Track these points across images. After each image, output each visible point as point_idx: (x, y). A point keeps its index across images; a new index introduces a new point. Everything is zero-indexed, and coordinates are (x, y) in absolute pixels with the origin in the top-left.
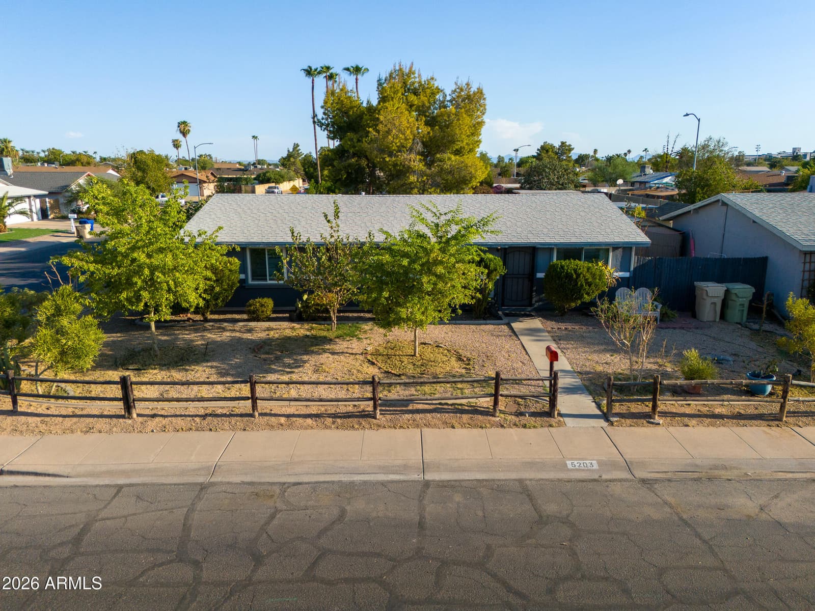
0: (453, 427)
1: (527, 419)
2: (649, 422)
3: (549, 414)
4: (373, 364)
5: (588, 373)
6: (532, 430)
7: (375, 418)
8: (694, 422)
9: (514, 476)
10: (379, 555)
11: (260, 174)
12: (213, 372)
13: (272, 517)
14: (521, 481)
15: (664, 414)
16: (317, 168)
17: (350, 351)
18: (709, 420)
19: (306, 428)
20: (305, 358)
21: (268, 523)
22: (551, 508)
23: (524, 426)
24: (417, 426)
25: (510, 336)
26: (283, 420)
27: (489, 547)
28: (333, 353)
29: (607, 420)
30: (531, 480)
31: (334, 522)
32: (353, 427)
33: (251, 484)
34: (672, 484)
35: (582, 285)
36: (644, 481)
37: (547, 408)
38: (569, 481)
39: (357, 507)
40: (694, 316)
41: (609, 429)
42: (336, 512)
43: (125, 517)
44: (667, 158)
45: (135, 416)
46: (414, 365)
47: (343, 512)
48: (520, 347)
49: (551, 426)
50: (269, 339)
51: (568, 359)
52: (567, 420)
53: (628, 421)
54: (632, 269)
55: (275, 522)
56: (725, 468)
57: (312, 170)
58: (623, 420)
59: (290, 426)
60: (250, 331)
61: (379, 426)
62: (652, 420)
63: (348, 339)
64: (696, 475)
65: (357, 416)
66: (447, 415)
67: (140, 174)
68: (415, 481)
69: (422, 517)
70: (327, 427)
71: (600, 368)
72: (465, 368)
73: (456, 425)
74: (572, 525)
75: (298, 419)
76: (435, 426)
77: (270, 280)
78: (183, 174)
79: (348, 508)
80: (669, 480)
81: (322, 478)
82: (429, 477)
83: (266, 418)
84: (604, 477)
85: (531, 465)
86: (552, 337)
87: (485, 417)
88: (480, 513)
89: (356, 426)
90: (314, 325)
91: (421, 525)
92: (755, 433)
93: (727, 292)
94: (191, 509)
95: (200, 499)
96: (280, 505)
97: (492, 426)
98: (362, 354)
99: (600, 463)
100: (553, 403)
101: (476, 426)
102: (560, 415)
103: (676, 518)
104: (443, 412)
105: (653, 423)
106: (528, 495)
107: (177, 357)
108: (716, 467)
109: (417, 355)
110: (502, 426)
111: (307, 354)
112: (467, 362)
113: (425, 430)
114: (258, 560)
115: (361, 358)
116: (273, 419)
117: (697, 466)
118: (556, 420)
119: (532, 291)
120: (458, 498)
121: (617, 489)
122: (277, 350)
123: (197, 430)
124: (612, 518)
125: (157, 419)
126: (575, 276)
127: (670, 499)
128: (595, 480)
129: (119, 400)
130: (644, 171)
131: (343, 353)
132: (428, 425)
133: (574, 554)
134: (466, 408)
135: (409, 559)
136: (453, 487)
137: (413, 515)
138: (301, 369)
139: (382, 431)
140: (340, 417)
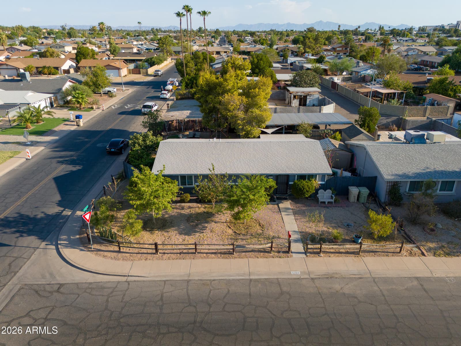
0: (258, 258)
1: (281, 254)
2: (319, 256)
3: (288, 252)
4: (230, 228)
5: (303, 232)
6: (282, 259)
7: (233, 254)
8: (332, 255)
9: (276, 277)
10: (240, 304)
11: (149, 59)
12: (177, 233)
13: (210, 292)
14: (277, 279)
15: (325, 252)
16: (183, 66)
17: (221, 221)
18: (338, 254)
19: (212, 258)
20: (206, 225)
21: (209, 294)
22: (285, 289)
23: (280, 257)
24: (247, 257)
25: (278, 212)
26: (205, 255)
27: (268, 302)
28: (215, 222)
29: (306, 255)
30: (280, 278)
31: (227, 294)
32: (227, 258)
33: (201, 280)
34: (320, 280)
35: (305, 192)
36: (312, 279)
37: (287, 250)
38: (291, 279)
39: (233, 289)
40: (348, 199)
41: (306, 258)
42: (227, 290)
43: (171, 292)
44: (374, 50)
45: (159, 253)
46: (244, 228)
47: (229, 291)
48: (281, 218)
49: (288, 257)
50: (191, 214)
51: (297, 225)
52: (294, 254)
53: (312, 255)
54: (325, 181)
55: (211, 294)
56: (336, 273)
57: (180, 67)
58: (311, 255)
59: (208, 257)
60: (183, 208)
61: (235, 257)
62: (319, 255)
63: (219, 214)
64: (328, 276)
65: (228, 254)
66: (256, 253)
67: (95, 79)
68: (247, 279)
69: (250, 292)
70: (219, 258)
71: (307, 230)
72: (262, 230)
73: (259, 257)
74: (290, 295)
75: (209, 254)
76: (252, 257)
77: (188, 185)
78: (109, 65)
79: (230, 289)
80: (319, 278)
81: (221, 278)
82: (251, 277)
83: (200, 254)
84: (302, 277)
85: (280, 273)
86: (293, 212)
87: (268, 254)
88: (266, 291)
89: (228, 258)
90: (206, 205)
91: (250, 295)
92: (350, 260)
93: (359, 193)
94: (187, 290)
95: (189, 286)
96: (211, 288)
97: (270, 257)
98: (226, 222)
99: (301, 272)
100: (289, 247)
101: (265, 257)
102: (292, 252)
103: (317, 292)
104: (255, 252)
105: (320, 256)
106: (279, 284)
107: (162, 224)
108: (334, 273)
109: (245, 223)
110: (273, 257)
111: (207, 223)
112: (262, 227)
113: (249, 259)
114: (210, 305)
115: (225, 224)
116: (202, 255)
117: (328, 273)
118: (290, 255)
119: (287, 189)
120: (260, 285)
121: (304, 282)
122: (195, 220)
123: (179, 259)
124: (301, 292)
125: (166, 255)
126: (302, 189)
127: (317, 285)
128: (299, 279)
129: (154, 249)
130: (359, 65)
131: (219, 222)
132: (250, 257)
133: (289, 304)
134: (262, 250)
135: (248, 305)
136: (258, 281)
137: (248, 292)
138: (206, 231)
139: (236, 259)
140: (222, 254)
